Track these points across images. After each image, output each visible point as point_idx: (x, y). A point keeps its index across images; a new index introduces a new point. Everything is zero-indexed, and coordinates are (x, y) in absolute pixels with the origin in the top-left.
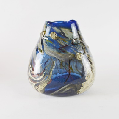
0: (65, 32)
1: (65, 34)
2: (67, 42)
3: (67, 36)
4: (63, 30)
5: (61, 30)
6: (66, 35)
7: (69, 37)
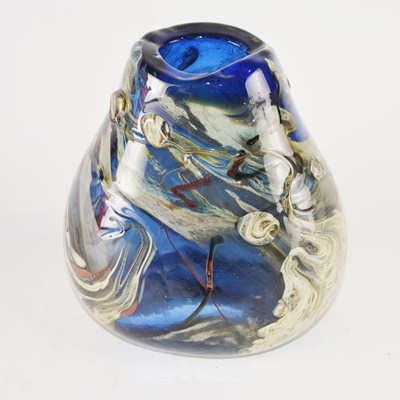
0: (206, 118)
1: (207, 128)
2: (213, 162)
3: (212, 137)
4: (197, 109)
5: (187, 108)
6: (211, 133)
7: (220, 142)
